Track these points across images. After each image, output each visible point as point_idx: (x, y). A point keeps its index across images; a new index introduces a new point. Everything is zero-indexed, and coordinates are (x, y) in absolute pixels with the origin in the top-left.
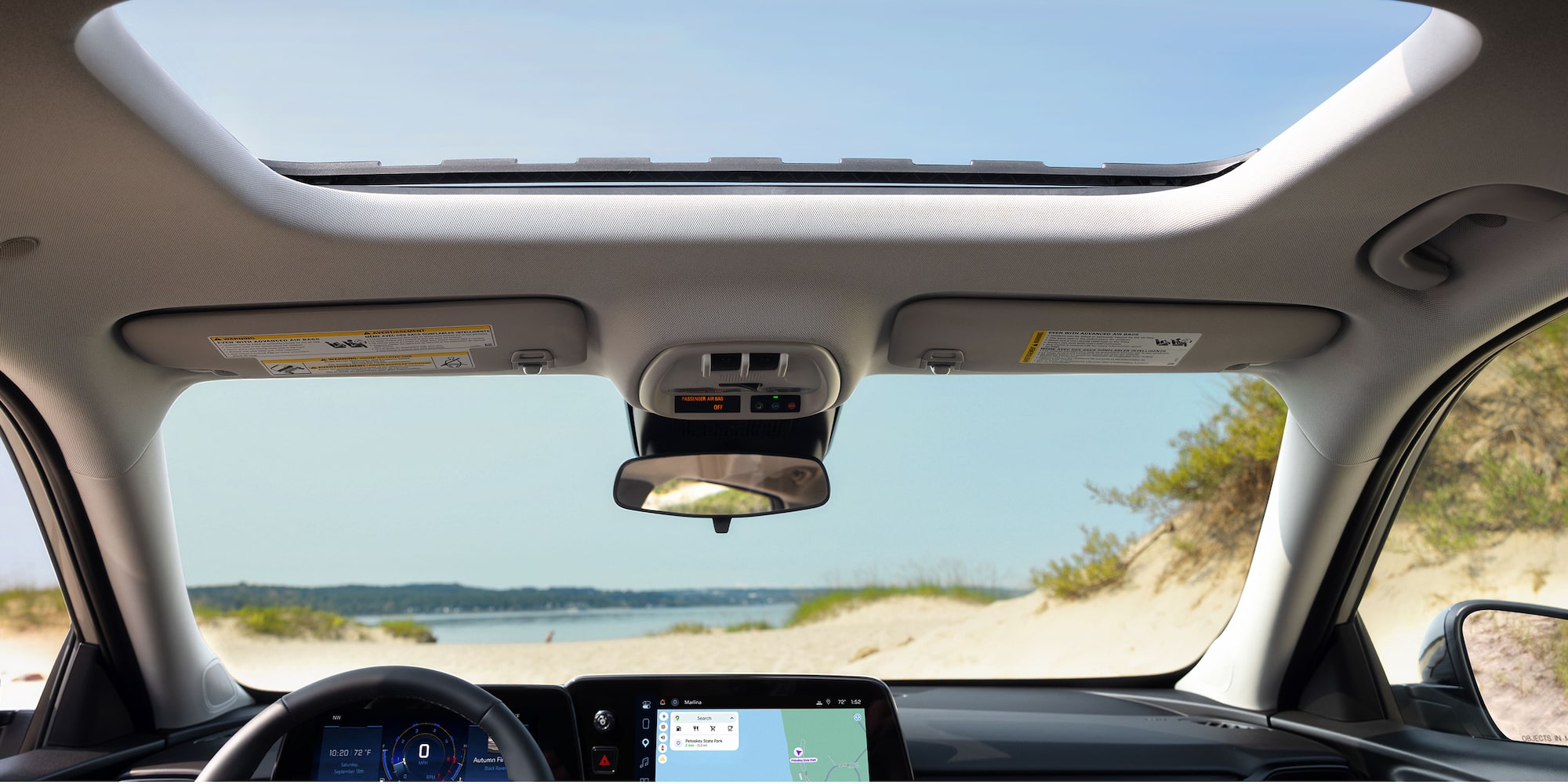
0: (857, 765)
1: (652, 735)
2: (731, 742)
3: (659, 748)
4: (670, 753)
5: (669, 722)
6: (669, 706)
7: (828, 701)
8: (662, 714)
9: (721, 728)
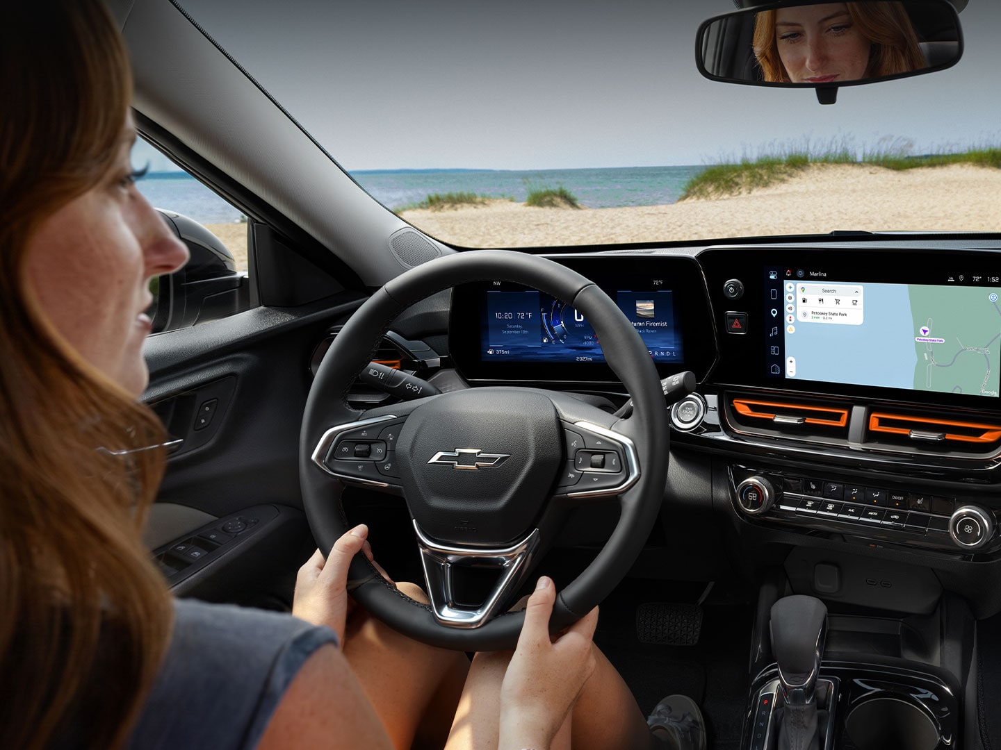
0: (987, 351)
1: (780, 305)
2: (856, 317)
3: (787, 319)
4: (797, 324)
5: (795, 293)
6: (794, 277)
7: (961, 277)
8: (789, 285)
9: (846, 301)
